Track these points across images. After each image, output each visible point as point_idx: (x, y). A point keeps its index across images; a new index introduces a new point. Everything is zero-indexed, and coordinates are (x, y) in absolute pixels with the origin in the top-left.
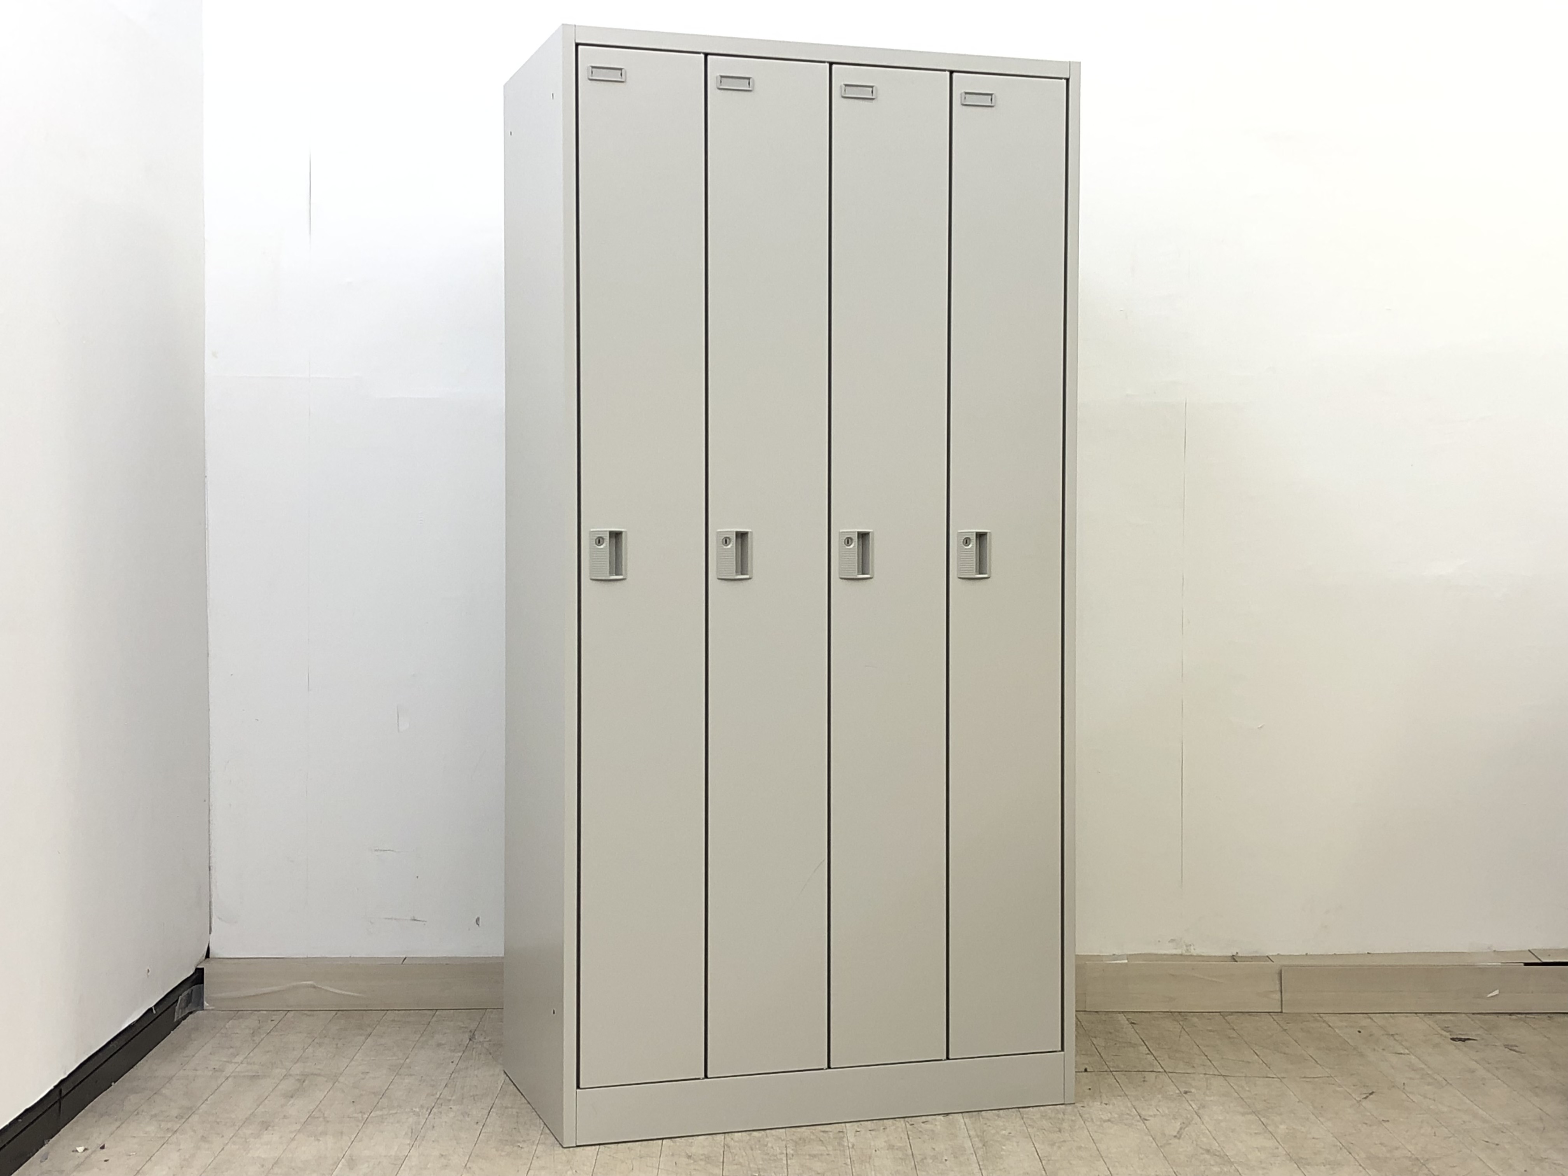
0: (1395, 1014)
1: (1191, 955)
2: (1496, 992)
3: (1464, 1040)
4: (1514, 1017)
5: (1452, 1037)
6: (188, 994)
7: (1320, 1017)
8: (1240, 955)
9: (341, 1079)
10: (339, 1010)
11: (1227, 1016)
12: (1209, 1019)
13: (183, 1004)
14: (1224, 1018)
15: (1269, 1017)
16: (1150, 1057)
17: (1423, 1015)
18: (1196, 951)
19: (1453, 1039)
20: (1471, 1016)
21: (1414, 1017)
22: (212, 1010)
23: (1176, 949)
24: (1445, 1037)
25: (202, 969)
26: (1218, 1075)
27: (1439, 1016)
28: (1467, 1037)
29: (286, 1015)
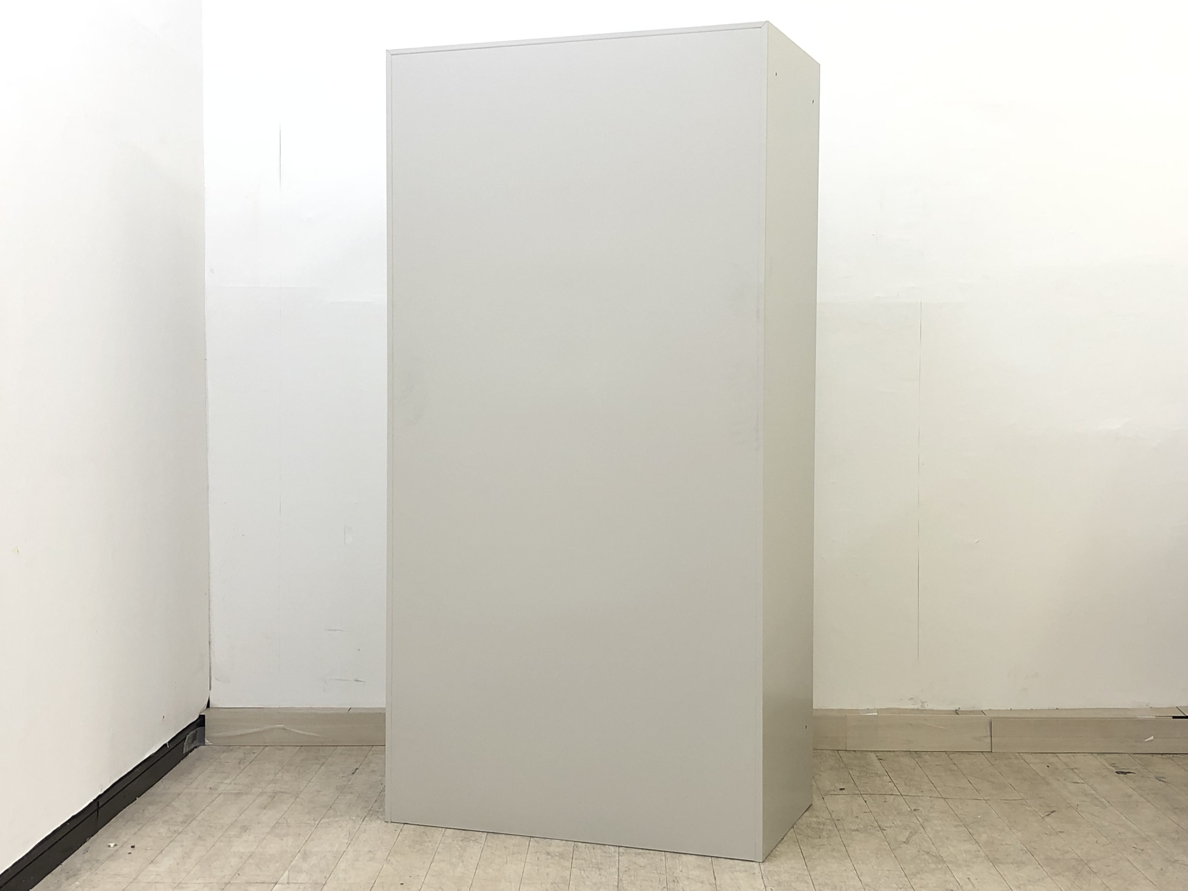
0: (1076, 754)
1: (926, 710)
2: (1152, 738)
3: (1125, 773)
4: (1164, 756)
5: (1116, 771)
6: (194, 733)
7: (1020, 755)
8: (960, 710)
9: (301, 796)
10: (302, 746)
11: (950, 754)
12: (936, 757)
13: (190, 741)
14: (948, 756)
15: (982, 755)
16: (891, 784)
17: (1097, 754)
18: (929, 706)
19: (1117, 772)
20: (1132, 755)
21: (1090, 756)
22: (211, 745)
23: (913, 705)
24: (1113, 771)
25: (204, 716)
26: (941, 798)
27: (1108, 755)
28: (1128, 771)
29: (264, 749)
